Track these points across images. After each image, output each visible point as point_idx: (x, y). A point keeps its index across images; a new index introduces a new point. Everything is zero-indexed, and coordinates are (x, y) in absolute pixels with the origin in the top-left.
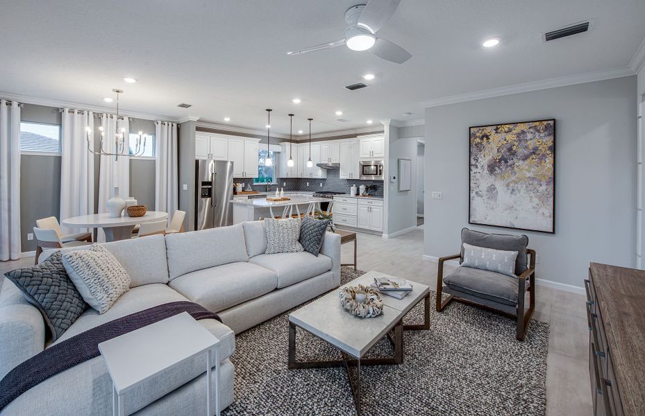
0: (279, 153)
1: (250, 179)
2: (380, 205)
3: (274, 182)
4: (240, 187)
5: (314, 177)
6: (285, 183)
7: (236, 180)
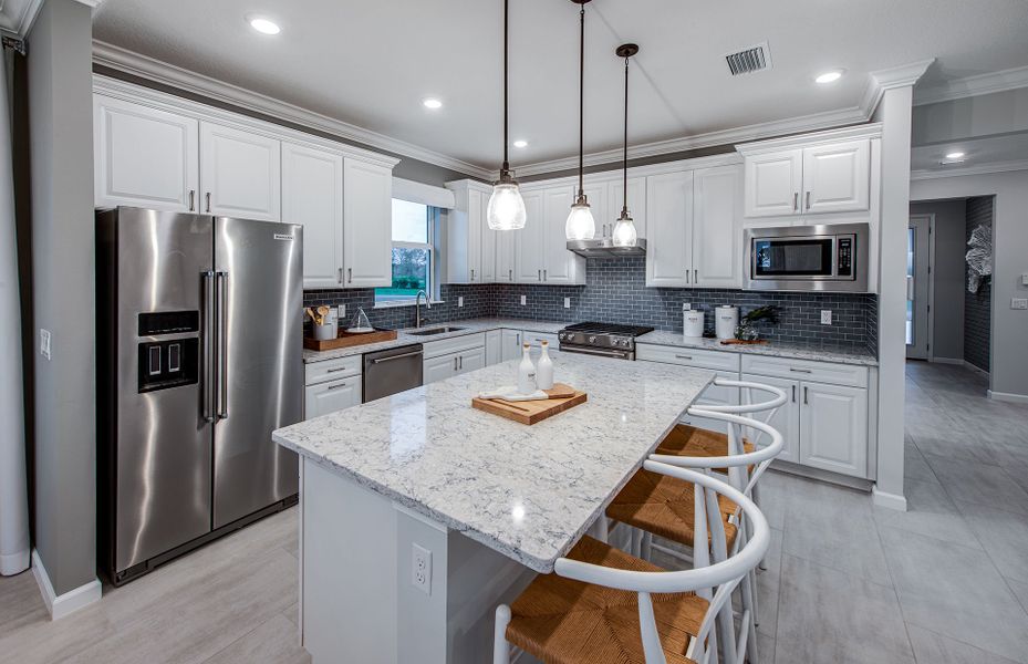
0: (445, 211)
1: (366, 294)
2: (854, 381)
3: (431, 297)
4: (329, 319)
5: (551, 281)
6: (461, 300)
7: (314, 298)
